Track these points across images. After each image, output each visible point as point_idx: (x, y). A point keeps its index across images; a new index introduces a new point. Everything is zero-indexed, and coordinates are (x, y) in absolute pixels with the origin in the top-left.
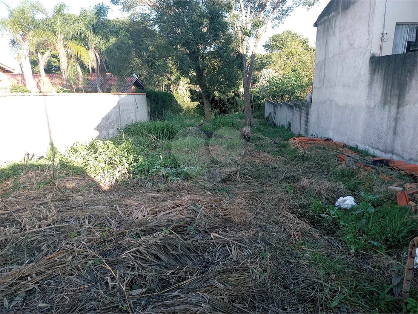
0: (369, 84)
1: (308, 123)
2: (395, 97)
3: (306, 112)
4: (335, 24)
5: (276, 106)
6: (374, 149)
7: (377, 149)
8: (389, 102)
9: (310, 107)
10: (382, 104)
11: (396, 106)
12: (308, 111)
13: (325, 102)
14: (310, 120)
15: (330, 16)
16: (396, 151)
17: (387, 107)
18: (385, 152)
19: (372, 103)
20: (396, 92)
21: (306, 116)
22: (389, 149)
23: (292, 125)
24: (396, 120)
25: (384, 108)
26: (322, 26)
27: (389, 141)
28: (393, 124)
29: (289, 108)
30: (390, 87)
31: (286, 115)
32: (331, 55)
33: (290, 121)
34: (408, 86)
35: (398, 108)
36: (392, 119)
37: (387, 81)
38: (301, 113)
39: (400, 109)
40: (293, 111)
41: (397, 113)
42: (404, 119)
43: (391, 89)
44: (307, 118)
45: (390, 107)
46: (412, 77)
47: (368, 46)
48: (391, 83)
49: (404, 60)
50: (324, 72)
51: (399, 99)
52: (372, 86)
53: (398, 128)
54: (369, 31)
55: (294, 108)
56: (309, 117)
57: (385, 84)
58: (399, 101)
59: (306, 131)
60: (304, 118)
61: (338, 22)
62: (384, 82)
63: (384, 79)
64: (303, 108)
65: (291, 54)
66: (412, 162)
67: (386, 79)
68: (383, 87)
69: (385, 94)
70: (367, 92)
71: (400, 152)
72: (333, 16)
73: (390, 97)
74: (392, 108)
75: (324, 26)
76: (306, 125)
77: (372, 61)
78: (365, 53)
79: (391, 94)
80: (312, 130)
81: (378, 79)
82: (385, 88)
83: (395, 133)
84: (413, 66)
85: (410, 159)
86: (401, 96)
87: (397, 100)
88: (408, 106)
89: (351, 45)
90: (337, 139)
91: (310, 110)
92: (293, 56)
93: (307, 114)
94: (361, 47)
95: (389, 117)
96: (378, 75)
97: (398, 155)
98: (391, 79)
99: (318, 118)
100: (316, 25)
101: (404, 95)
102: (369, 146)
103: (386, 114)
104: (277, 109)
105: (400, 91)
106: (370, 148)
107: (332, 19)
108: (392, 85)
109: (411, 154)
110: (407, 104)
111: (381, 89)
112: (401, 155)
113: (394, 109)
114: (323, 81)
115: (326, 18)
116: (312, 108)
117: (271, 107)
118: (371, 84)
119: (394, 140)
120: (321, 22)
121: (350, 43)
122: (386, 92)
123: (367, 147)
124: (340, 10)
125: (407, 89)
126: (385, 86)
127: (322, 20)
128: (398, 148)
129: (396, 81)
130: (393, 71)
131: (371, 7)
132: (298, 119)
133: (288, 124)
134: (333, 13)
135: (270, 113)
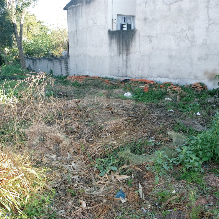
0: (109, 44)
1: (68, 68)
2: (125, 51)
3: (65, 62)
4: (81, 11)
5: (35, 60)
6: (117, 77)
7: (118, 76)
8: (122, 53)
9: (69, 59)
10: (118, 54)
11: (126, 55)
12: (67, 61)
13: (80, 55)
14: (69, 66)
15: (77, 5)
16: (128, 76)
17: (121, 56)
18: (123, 77)
19: (113, 54)
20: (125, 48)
21: (66, 64)
22: (125, 75)
23: (53, 71)
24: (127, 61)
25: (119, 56)
26: (71, 11)
27: (124, 72)
28: (125, 63)
29: (49, 61)
30: (122, 46)
31: (47, 65)
32: (81, 28)
33: (52, 69)
34: (131, 45)
35: (127, 55)
36: (125, 61)
37: (120, 43)
38: (61, 63)
39: (128, 56)
40: (53, 62)
41: (127, 58)
42: (131, 60)
43: (122, 47)
44: (67, 66)
45: (122, 55)
46: (132, 41)
47: (106, 25)
48: (122, 44)
49: (127, 33)
50: (77, 38)
51: (127, 51)
52: (111, 45)
53: (128, 65)
54: (106, 17)
55: (54, 60)
56: (68, 65)
57: (119, 44)
58: (127, 52)
59: (68, 73)
60: (64, 66)
61: (83, 10)
62: (118, 43)
63: (118, 42)
64: (62, 60)
65: (30, 25)
66: (137, 79)
67: (119, 42)
68: (118, 46)
69: (119, 49)
70: (109, 48)
71: (131, 76)
72: (79, 6)
73: (122, 51)
74: (124, 56)
75: (73, 11)
76: (67, 70)
77: (109, 33)
78: (105, 29)
79: (122, 49)
80: (72, 72)
81: (114, 42)
82: (119, 46)
83: (127, 67)
84: (132, 36)
85: (136, 78)
86: (128, 50)
87: (126, 52)
88: (132, 54)
89: (95, 24)
90: (92, 75)
91: (68, 60)
92: (32, 26)
93: (67, 63)
94: (101, 25)
95: (123, 60)
96: (114, 40)
97: (129, 77)
98: (122, 42)
99: (76, 65)
100: (65, 9)
101: (129, 50)
102: (113, 76)
103: (121, 59)
104: (36, 62)
105: (127, 47)
106: (114, 77)
107: (78, 7)
108: (123, 45)
109: (136, 75)
110: (131, 54)
111: (117, 47)
112: (131, 77)
113: (125, 56)
114: (77, 43)
115: (73, 6)
116: (70, 59)
117: (29, 61)
118: (110, 44)
119: (126, 71)
120: (70, 8)
121: (94, 23)
122: (119, 48)
123: (112, 76)
124: (84, 3)
125: (131, 47)
126: (119, 45)
127: (71, 7)
128: (129, 74)
129: (124, 43)
130: (122, 38)
131: (105, 5)
132: (59, 67)
133: (50, 71)
134: (79, 4)
135: (30, 65)
